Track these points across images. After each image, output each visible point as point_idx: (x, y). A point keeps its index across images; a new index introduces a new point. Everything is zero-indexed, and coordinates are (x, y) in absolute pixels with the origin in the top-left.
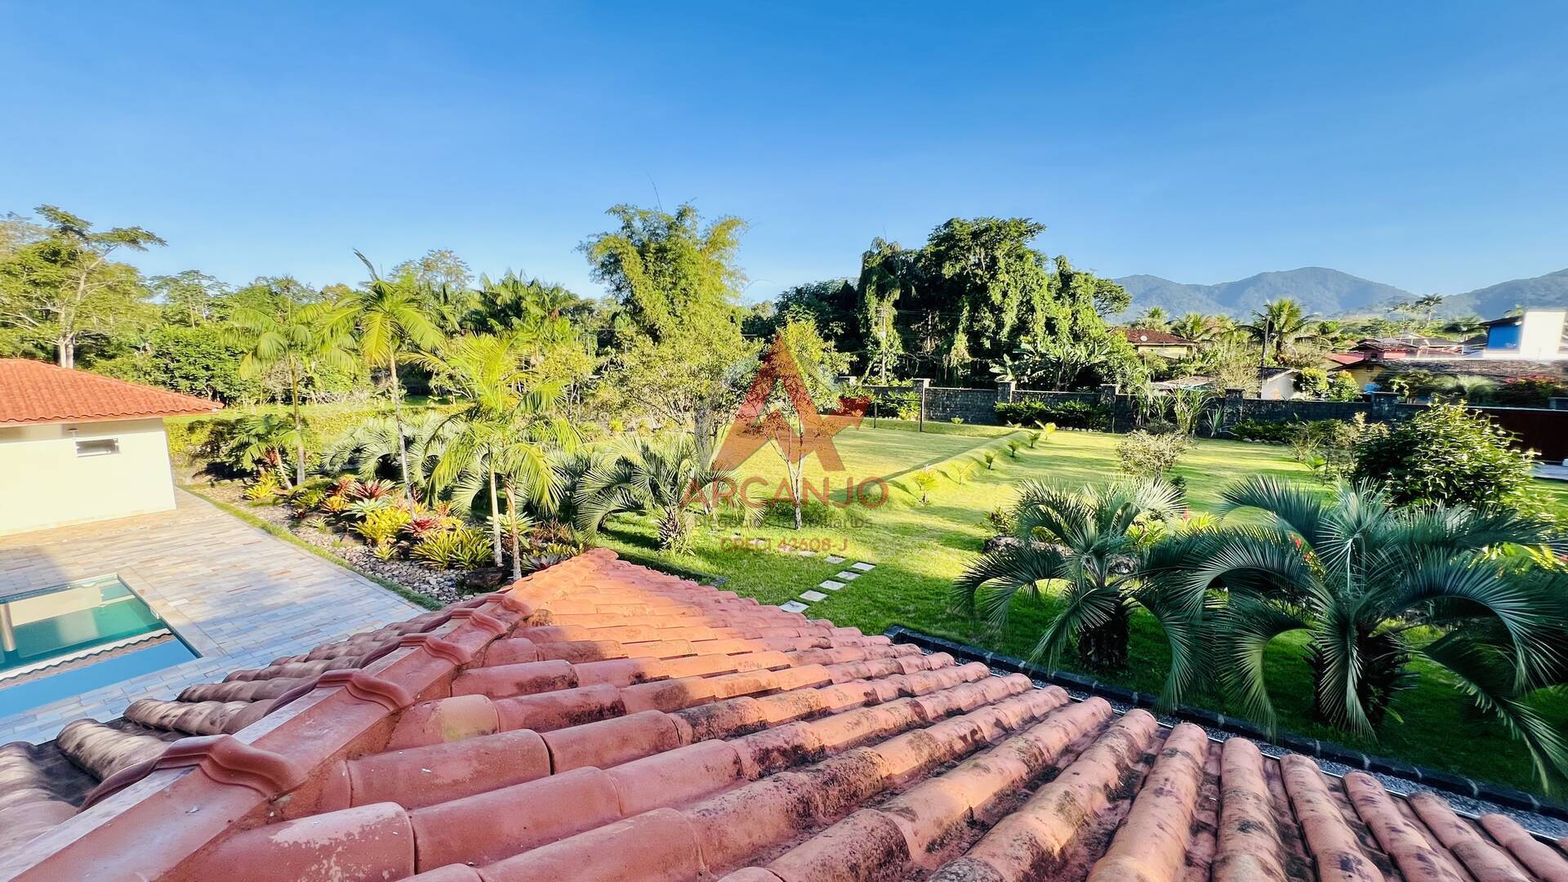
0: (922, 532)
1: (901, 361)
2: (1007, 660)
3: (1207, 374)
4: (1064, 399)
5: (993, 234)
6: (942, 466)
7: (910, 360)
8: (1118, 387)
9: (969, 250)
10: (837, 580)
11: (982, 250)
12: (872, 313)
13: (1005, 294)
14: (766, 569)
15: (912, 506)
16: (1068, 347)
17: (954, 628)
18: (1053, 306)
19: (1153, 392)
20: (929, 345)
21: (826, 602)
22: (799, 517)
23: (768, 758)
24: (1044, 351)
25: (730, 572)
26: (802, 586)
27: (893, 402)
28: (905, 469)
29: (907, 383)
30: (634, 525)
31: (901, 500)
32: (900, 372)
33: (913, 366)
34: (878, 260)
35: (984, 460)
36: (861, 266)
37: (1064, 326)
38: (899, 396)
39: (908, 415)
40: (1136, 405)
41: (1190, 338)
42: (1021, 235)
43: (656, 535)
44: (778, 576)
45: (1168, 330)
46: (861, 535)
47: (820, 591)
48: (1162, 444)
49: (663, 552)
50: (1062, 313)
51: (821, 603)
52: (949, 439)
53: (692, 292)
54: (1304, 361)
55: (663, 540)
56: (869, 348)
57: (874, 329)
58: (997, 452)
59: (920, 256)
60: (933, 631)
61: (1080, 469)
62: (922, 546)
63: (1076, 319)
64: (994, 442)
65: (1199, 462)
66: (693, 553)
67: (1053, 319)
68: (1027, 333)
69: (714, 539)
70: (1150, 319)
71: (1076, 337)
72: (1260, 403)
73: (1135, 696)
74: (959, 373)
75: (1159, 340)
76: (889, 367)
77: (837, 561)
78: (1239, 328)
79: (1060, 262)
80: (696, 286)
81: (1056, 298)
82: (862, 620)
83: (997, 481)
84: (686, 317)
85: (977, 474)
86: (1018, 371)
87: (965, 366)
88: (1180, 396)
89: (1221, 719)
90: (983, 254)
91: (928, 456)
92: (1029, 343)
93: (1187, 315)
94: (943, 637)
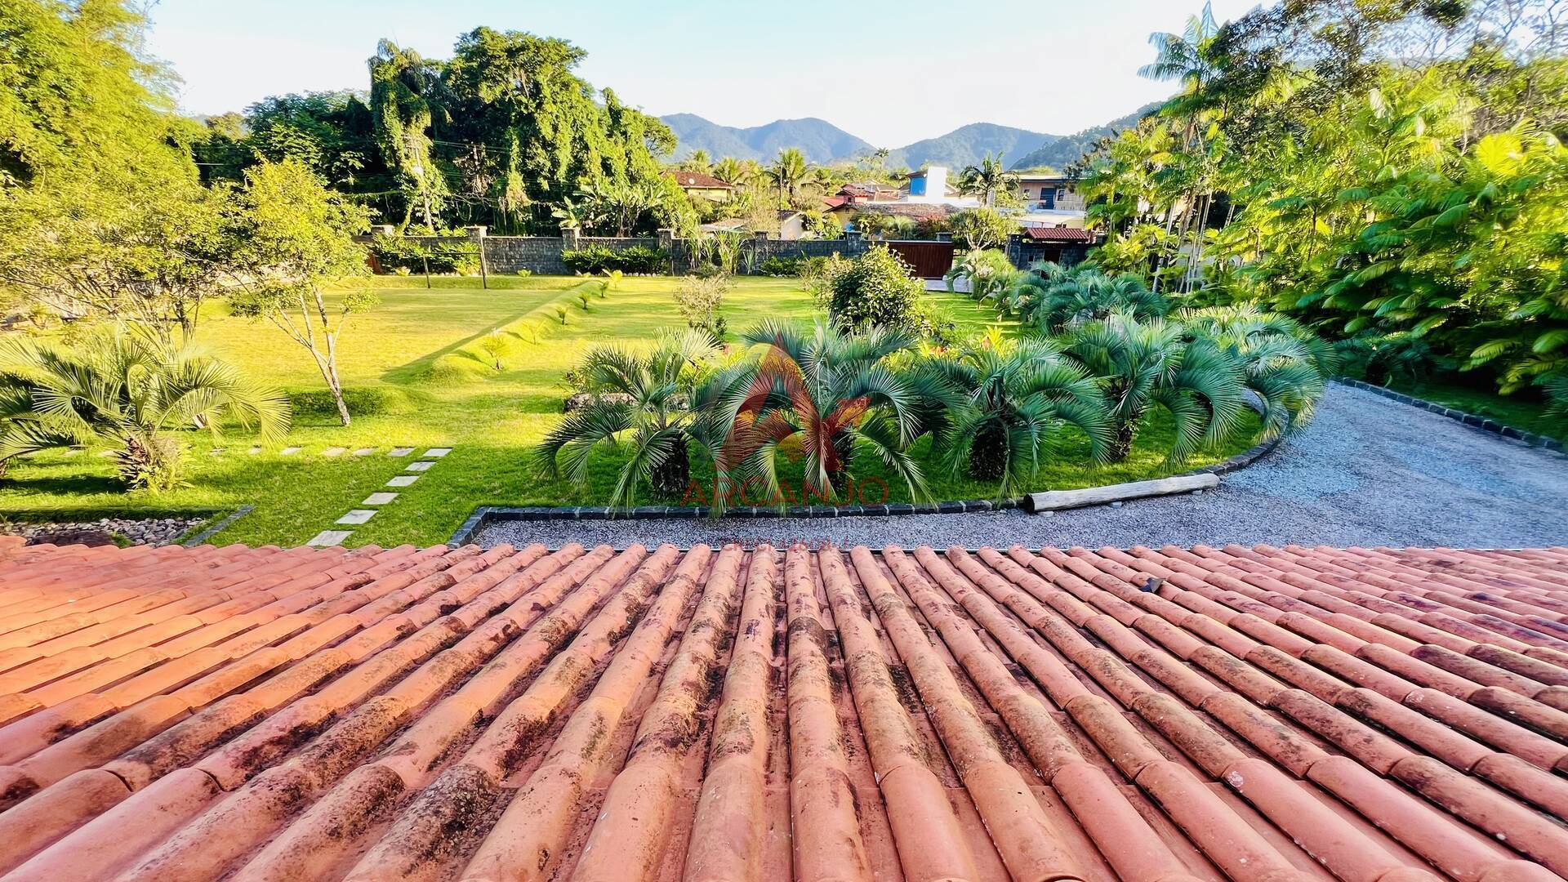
0: (500, 401)
1: (449, 204)
2: (595, 510)
3: (742, 217)
4: (627, 245)
5: (531, 54)
6: (513, 327)
7: (460, 203)
8: (673, 231)
9: (507, 69)
10: (408, 474)
11: (522, 71)
12: (397, 142)
13: (555, 129)
14: (309, 481)
15: (486, 375)
16: (626, 189)
17: (542, 494)
18: (606, 144)
19: (701, 236)
20: (479, 184)
21: (397, 502)
22: (343, 410)
23: (257, 756)
24: (604, 194)
25: (257, 496)
26: (364, 491)
27: (446, 255)
28: (473, 334)
29: (459, 232)
30: (68, 464)
31: (472, 370)
32: (452, 218)
33: (465, 211)
34: (392, 72)
35: (556, 315)
36: (370, 77)
37: (619, 166)
38: (453, 248)
39: (468, 270)
40: (689, 249)
41: (728, 182)
42: (563, 59)
43: (116, 472)
44: (328, 486)
45: (710, 173)
46: (430, 417)
47: (389, 490)
48: (709, 287)
49: (135, 495)
50: (615, 151)
51: (392, 504)
52: (518, 295)
53: (75, 93)
54: (808, 204)
55: (130, 478)
56: (403, 187)
57: (405, 163)
58: (569, 305)
59: (448, 73)
60: (522, 502)
61: (647, 315)
62: (501, 418)
63: (630, 160)
64: (566, 295)
65: (739, 298)
66: (189, 485)
67: (608, 158)
68: (585, 174)
69: (220, 460)
70: (695, 162)
71: (633, 179)
72: (779, 243)
73: (697, 511)
74: (520, 218)
75: (705, 184)
76: (437, 212)
77: (405, 453)
78: (763, 175)
79: (608, 94)
80: (80, 83)
81: (610, 136)
82: (444, 510)
83: (572, 336)
84: (75, 135)
85: (552, 331)
86: (582, 215)
87: (525, 210)
88: (722, 238)
89: (755, 511)
90: (524, 78)
91: (498, 316)
92: (588, 184)
93: (724, 160)
94: (532, 506)
